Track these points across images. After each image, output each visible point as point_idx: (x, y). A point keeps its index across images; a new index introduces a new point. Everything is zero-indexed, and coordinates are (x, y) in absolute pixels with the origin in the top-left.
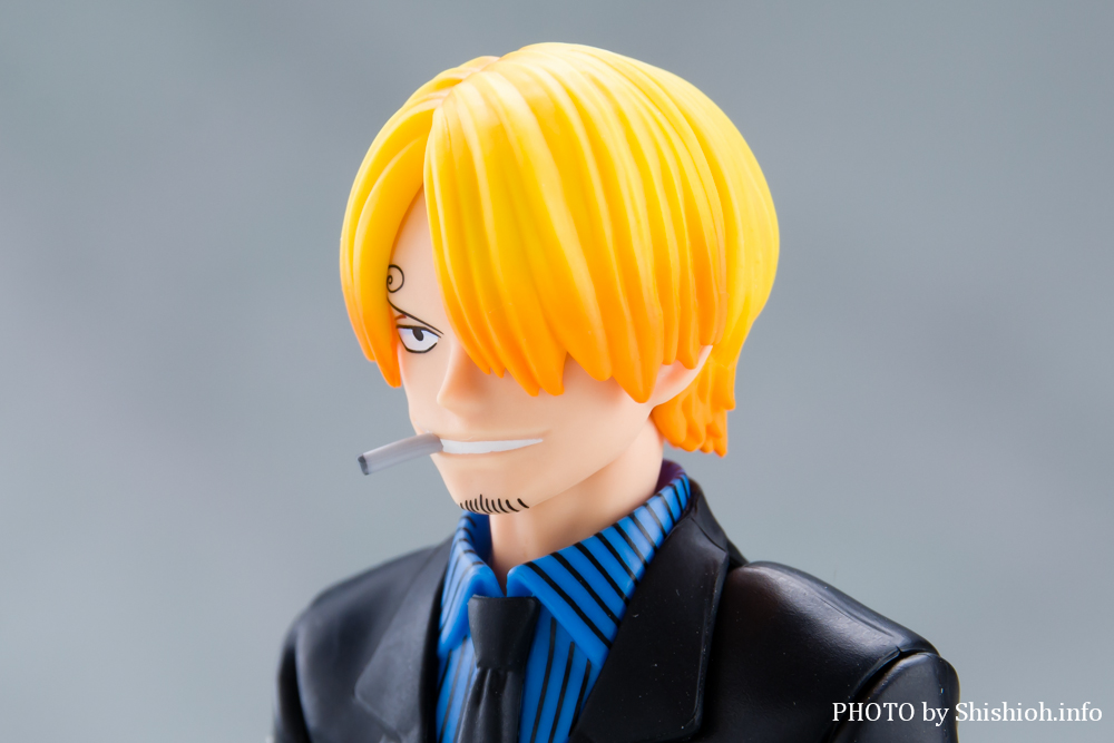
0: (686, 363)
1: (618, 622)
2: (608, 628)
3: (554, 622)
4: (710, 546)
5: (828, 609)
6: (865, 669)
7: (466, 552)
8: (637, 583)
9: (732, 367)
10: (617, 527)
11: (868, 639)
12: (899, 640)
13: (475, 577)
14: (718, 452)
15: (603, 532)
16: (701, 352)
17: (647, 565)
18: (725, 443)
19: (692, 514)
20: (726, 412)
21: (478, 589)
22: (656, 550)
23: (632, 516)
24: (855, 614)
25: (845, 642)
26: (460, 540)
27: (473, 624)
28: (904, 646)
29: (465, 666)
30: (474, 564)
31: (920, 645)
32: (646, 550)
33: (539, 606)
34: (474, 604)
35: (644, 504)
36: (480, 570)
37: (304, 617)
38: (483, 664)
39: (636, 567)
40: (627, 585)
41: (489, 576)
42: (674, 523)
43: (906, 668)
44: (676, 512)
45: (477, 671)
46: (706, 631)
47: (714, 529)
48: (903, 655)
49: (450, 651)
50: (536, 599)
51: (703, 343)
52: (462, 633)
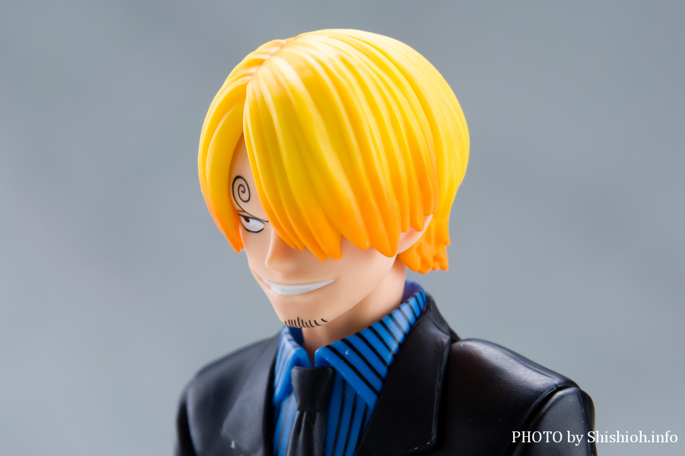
0: (417, 228)
1: (384, 380)
2: (377, 384)
3: (344, 381)
4: (439, 333)
5: (511, 363)
6: (537, 398)
7: (289, 340)
8: (394, 356)
9: (446, 221)
10: (382, 323)
11: (537, 381)
12: (556, 381)
13: (295, 355)
14: (443, 268)
15: (373, 326)
16: (425, 220)
17: (401, 345)
18: (446, 262)
19: (428, 313)
20: (445, 247)
21: (297, 362)
22: (407, 336)
23: (390, 315)
24: (529, 366)
25: (523, 382)
26: (286, 333)
27: (295, 384)
28: (559, 384)
29: (290, 410)
30: (294, 347)
31: (568, 383)
32: (399, 336)
33: (335, 372)
34: (295, 371)
35: (398, 307)
36: (297, 351)
37: (191, 384)
38: (301, 408)
39: (394, 347)
40: (389, 358)
41: (304, 355)
42: (417, 319)
43: (562, 397)
44: (418, 312)
45: (298, 413)
46: (438, 385)
47: (441, 322)
48: (559, 389)
49: (281, 401)
50: (333, 368)
51: (426, 214)
52: (288, 390)
